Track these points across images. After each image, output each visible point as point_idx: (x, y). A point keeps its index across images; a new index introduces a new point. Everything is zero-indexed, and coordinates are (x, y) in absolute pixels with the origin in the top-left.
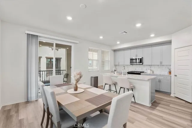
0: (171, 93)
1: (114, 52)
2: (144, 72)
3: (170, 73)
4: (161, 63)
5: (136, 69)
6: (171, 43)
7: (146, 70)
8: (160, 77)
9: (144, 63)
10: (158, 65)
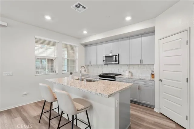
0: (154, 106)
1: (85, 47)
2: (120, 75)
3: (153, 75)
4: (142, 61)
5: (111, 71)
6: (154, 32)
7: (124, 71)
8: (140, 82)
9: (120, 62)
10: (138, 65)
